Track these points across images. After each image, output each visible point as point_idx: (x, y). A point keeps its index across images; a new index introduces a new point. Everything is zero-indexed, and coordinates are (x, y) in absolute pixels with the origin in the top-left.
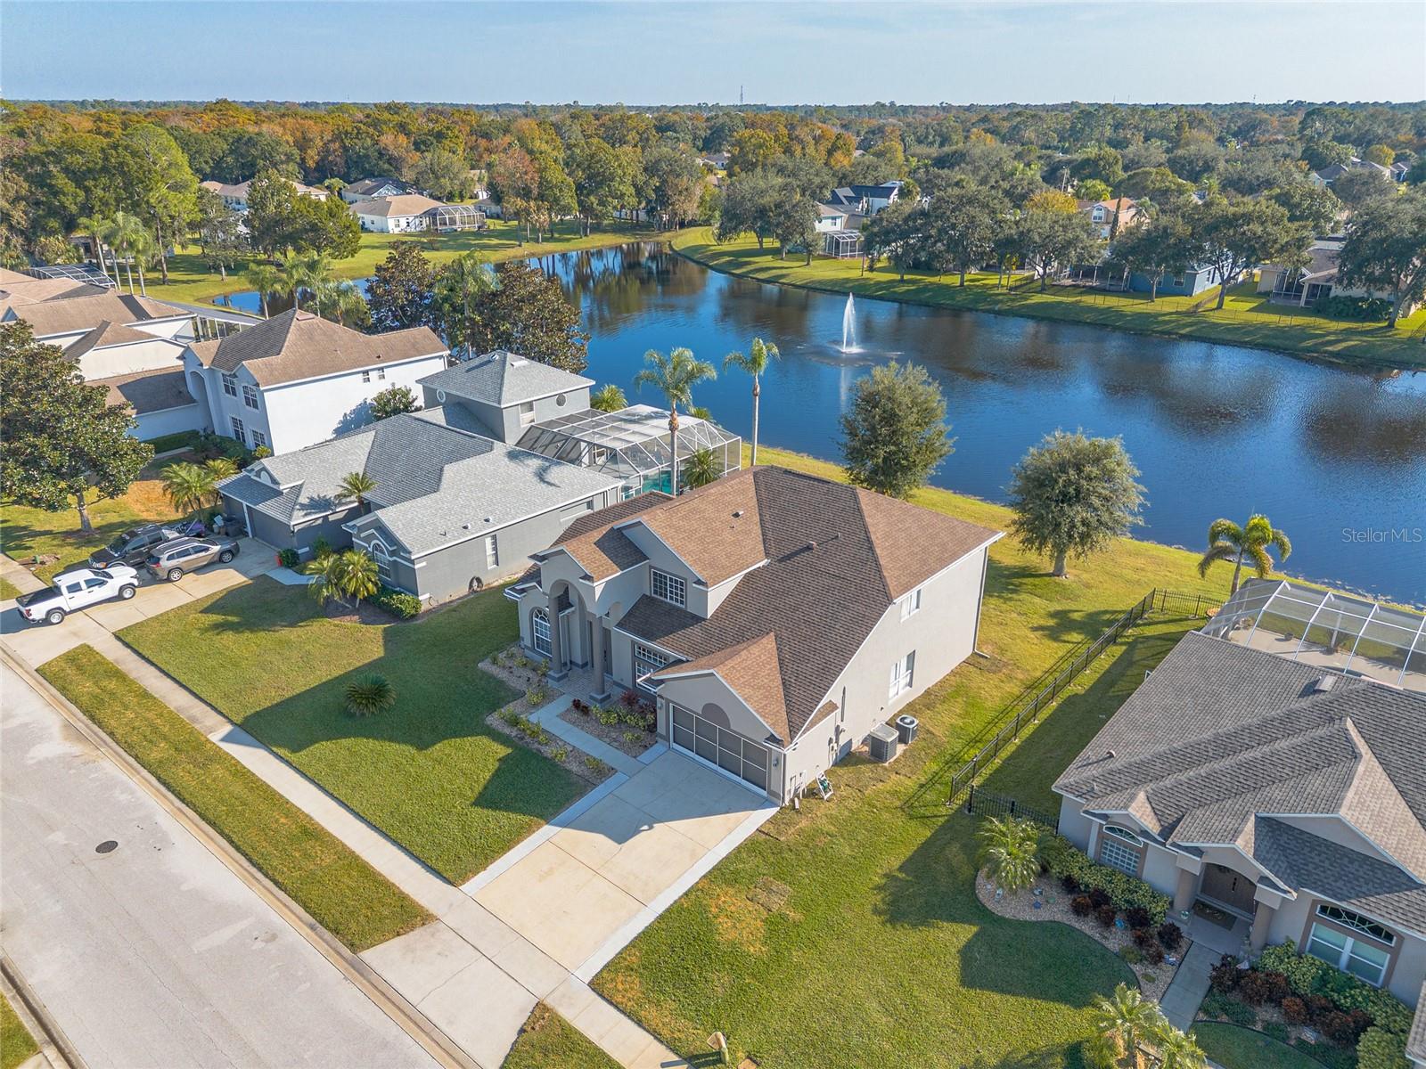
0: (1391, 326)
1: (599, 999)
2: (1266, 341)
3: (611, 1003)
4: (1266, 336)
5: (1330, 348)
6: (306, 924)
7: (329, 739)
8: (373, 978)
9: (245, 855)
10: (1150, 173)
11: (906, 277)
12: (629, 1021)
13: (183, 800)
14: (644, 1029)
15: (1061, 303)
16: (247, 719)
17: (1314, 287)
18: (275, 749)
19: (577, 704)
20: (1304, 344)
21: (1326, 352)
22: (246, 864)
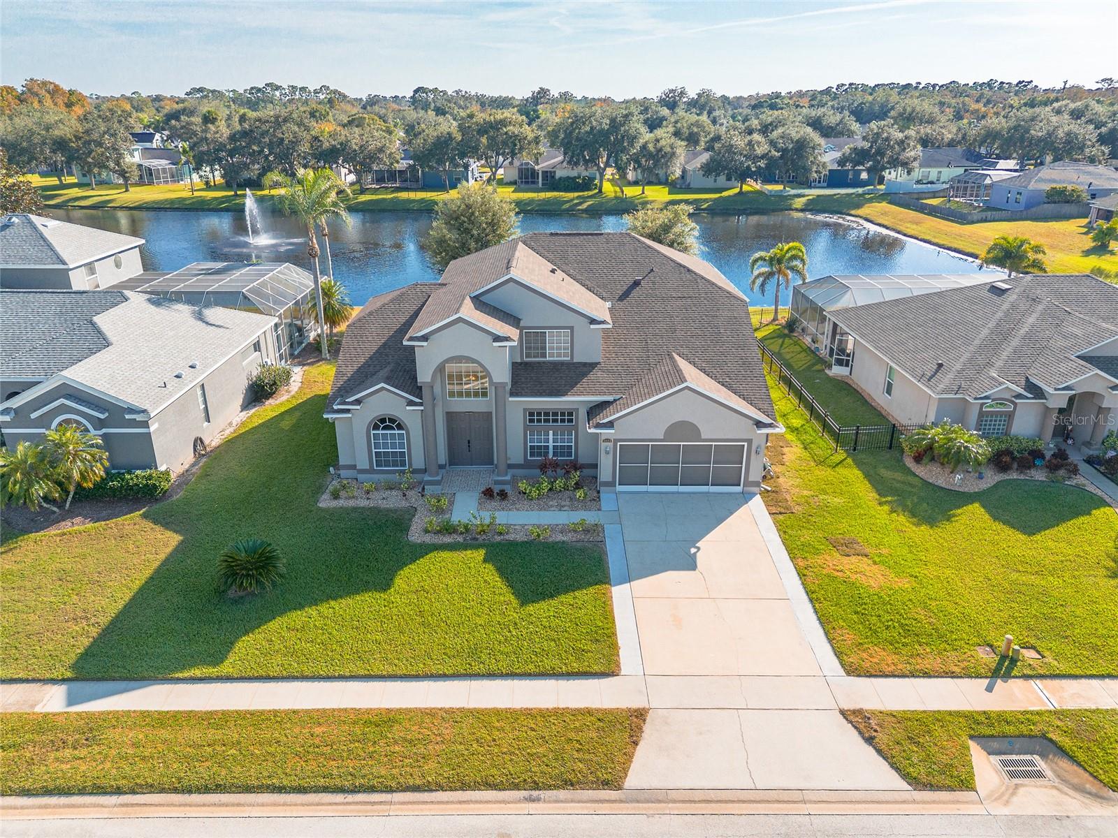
0: (600, 191)
1: (873, 680)
2: (541, 208)
3: (887, 676)
4: (539, 205)
5: (580, 207)
6: (519, 801)
7: (246, 633)
8: (673, 795)
9: (325, 789)
10: (365, 118)
11: (239, 193)
12: (917, 679)
13: (118, 791)
14: (935, 677)
15: (383, 199)
16: (74, 667)
17: (545, 173)
18: (180, 675)
19: (488, 493)
20: (564, 207)
21: (579, 210)
22: (339, 798)
